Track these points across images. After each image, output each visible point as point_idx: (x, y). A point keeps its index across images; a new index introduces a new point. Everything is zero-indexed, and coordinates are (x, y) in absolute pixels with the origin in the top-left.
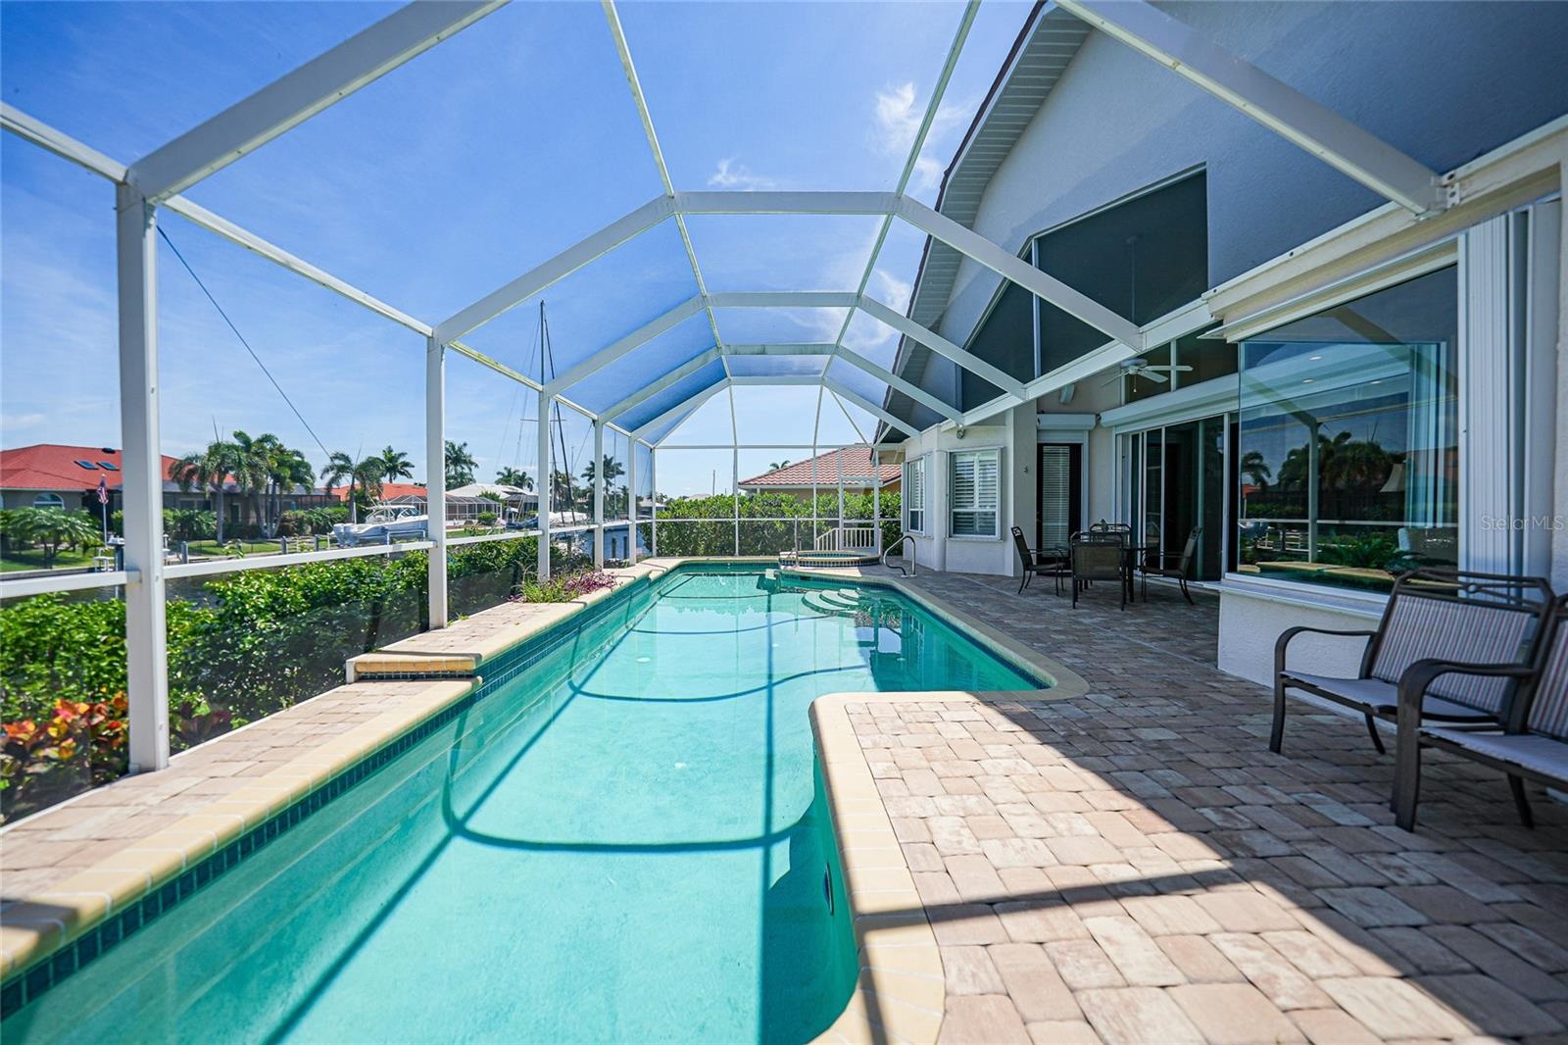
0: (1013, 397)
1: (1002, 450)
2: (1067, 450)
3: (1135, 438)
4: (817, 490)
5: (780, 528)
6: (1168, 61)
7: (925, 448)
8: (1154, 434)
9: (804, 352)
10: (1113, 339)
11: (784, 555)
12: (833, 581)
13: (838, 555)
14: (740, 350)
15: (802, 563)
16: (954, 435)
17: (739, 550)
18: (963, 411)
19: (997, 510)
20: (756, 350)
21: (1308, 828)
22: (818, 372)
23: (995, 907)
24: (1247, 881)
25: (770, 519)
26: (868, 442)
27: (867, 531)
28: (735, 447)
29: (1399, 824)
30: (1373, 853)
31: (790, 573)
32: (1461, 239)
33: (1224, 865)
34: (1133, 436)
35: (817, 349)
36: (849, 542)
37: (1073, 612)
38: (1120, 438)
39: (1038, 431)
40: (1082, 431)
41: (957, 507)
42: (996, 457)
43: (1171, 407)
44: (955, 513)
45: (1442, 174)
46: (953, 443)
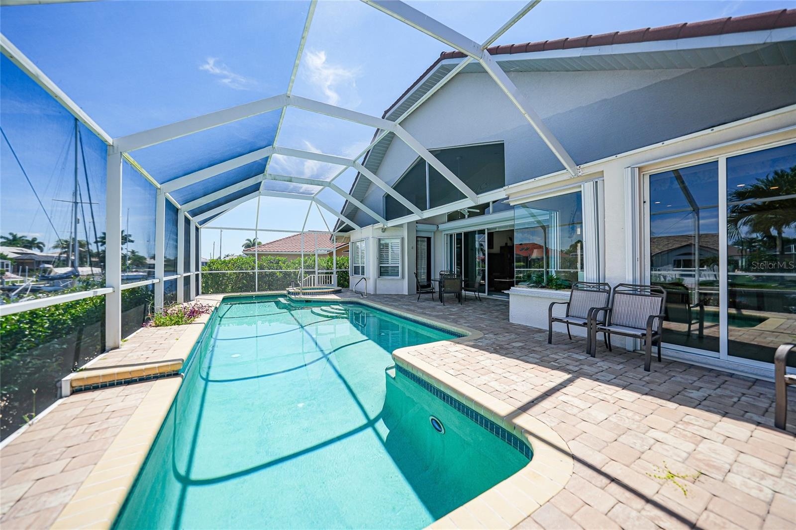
0: (417, 215)
1: (402, 238)
2: (426, 239)
3: (451, 236)
4: (304, 255)
5: (280, 276)
6: (523, 112)
7: (364, 236)
8: (459, 235)
9: (313, 183)
10: (467, 197)
11: (291, 289)
12: (325, 302)
13: (316, 289)
14: (277, 178)
15: (304, 294)
16: (380, 231)
17: (258, 288)
18: (387, 219)
19: (400, 265)
20: (286, 179)
21: (577, 362)
22: (312, 194)
23: (535, 402)
24: (579, 378)
25: (273, 270)
26: (331, 231)
27: (328, 276)
28: (256, 230)
29: (591, 356)
30: (594, 364)
31: (299, 299)
32: (582, 185)
33: (570, 376)
34: (450, 235)
35: (320, 183)
36: (321, 282)
37: (444, 307)
38: (445, 235)
39: (417, 231)
40: (431, 232)
41: (381, 264)
42: (399, 241)
43: (466, 225)
44: (381, 267)
45: (577, 165)
46: (380, 234)
